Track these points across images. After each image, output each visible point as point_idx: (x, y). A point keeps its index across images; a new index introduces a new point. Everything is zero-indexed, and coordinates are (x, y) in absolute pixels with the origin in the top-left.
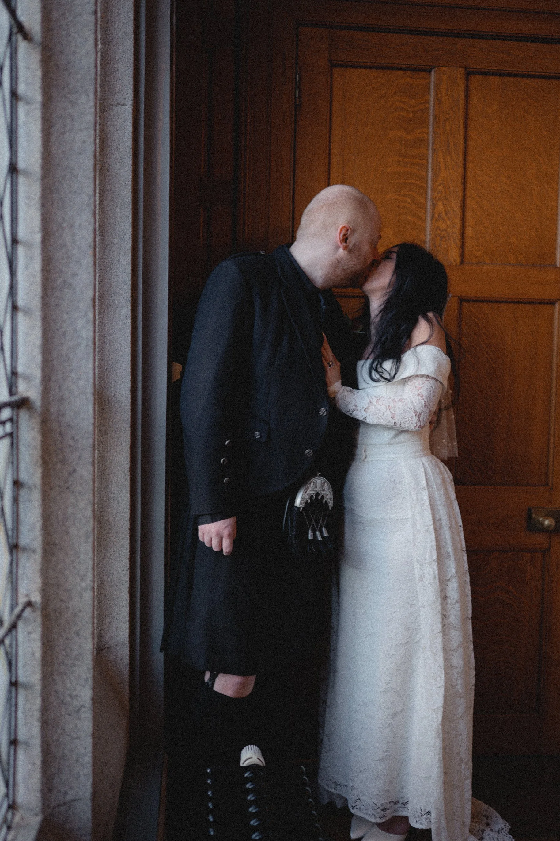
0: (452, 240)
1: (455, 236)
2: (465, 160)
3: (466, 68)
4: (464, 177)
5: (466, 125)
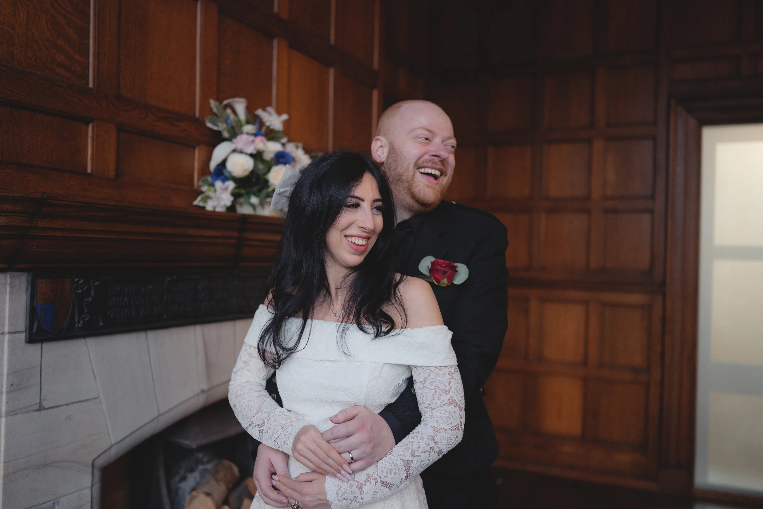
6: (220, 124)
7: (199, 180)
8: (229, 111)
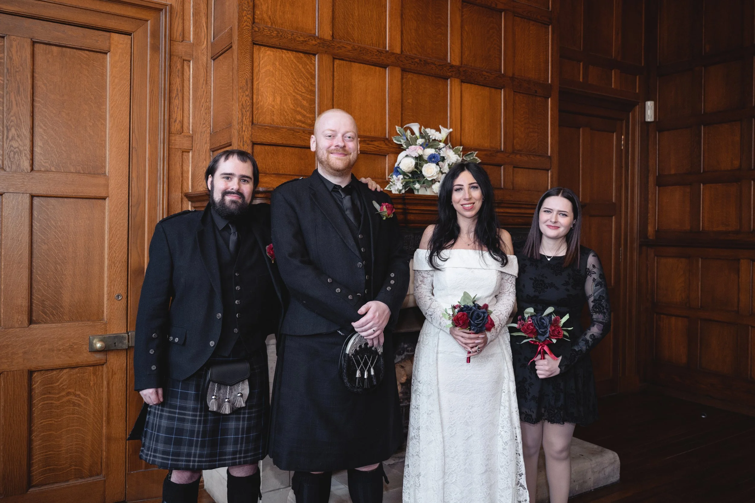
0: (24, 154)
1: (25, 152)
2: (33, 100)
3: (31, 39)
4: (33, 112)
5: (33, 77)
6: (402, 140)
7: (388, 176)
8: (409, 132)
